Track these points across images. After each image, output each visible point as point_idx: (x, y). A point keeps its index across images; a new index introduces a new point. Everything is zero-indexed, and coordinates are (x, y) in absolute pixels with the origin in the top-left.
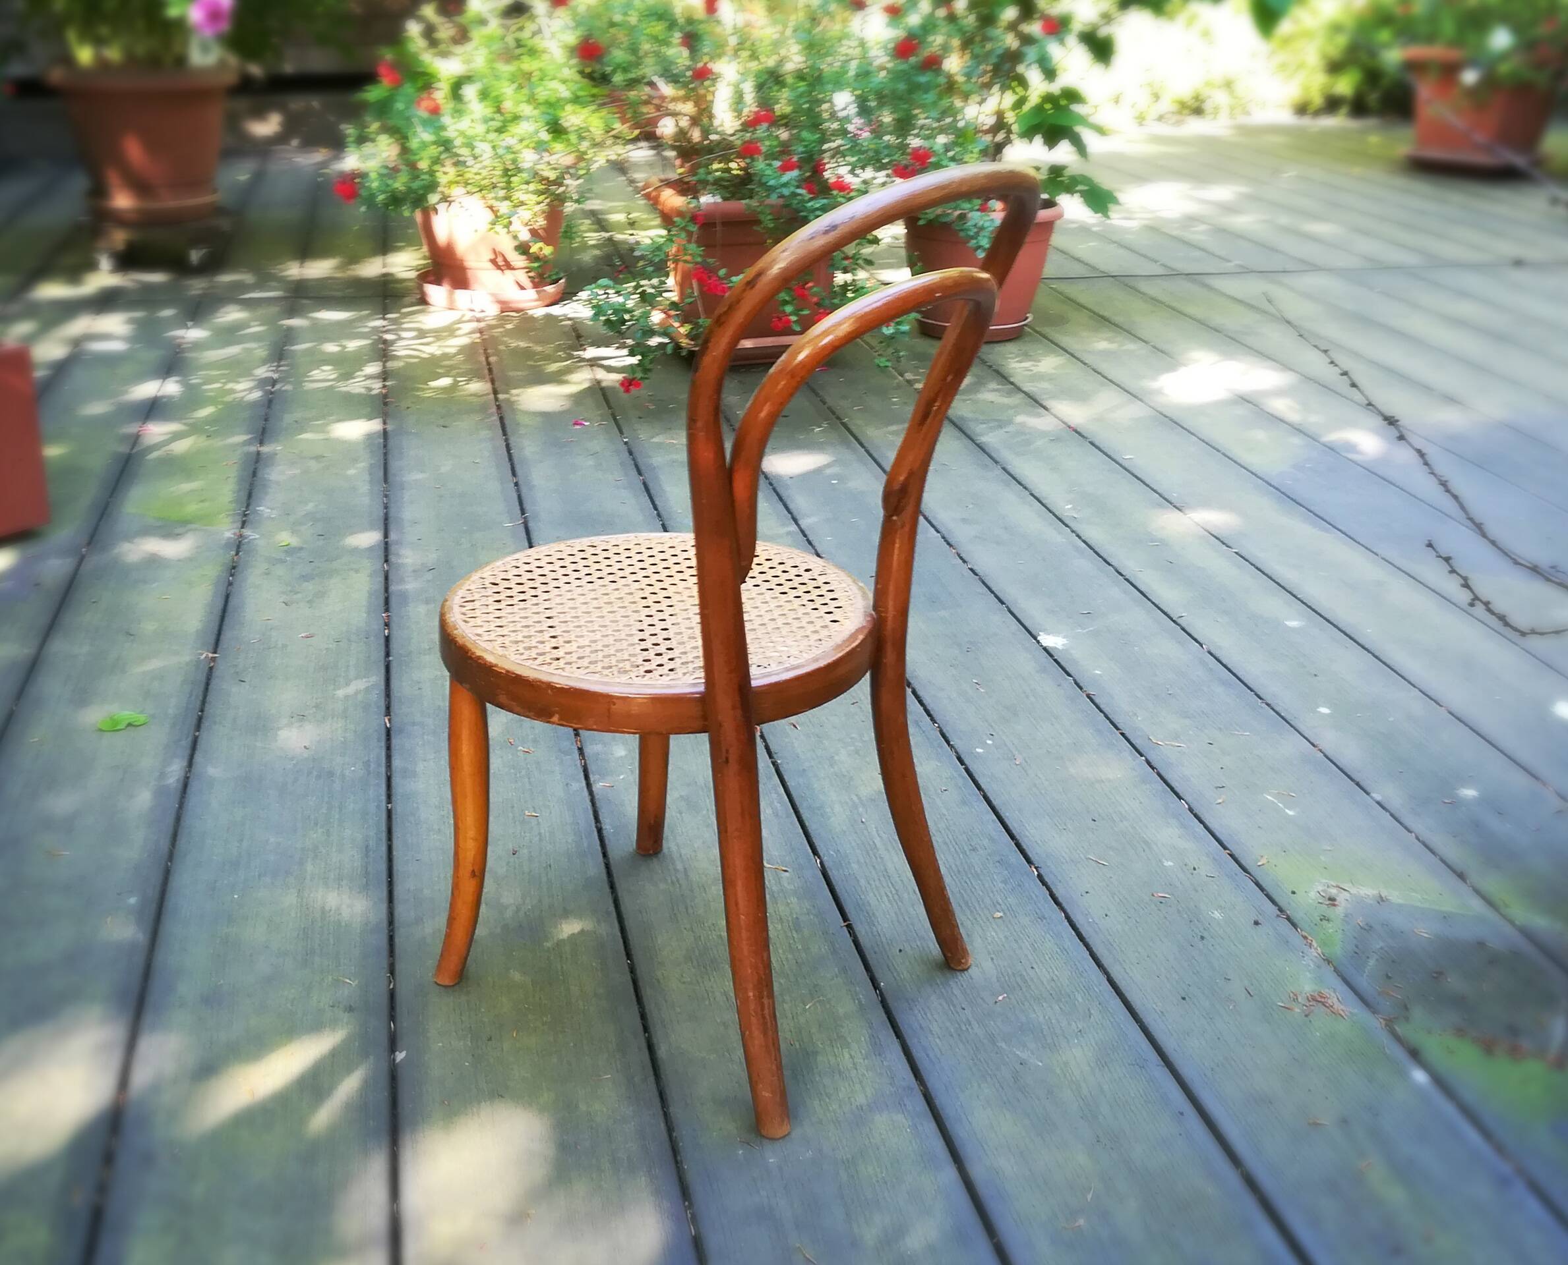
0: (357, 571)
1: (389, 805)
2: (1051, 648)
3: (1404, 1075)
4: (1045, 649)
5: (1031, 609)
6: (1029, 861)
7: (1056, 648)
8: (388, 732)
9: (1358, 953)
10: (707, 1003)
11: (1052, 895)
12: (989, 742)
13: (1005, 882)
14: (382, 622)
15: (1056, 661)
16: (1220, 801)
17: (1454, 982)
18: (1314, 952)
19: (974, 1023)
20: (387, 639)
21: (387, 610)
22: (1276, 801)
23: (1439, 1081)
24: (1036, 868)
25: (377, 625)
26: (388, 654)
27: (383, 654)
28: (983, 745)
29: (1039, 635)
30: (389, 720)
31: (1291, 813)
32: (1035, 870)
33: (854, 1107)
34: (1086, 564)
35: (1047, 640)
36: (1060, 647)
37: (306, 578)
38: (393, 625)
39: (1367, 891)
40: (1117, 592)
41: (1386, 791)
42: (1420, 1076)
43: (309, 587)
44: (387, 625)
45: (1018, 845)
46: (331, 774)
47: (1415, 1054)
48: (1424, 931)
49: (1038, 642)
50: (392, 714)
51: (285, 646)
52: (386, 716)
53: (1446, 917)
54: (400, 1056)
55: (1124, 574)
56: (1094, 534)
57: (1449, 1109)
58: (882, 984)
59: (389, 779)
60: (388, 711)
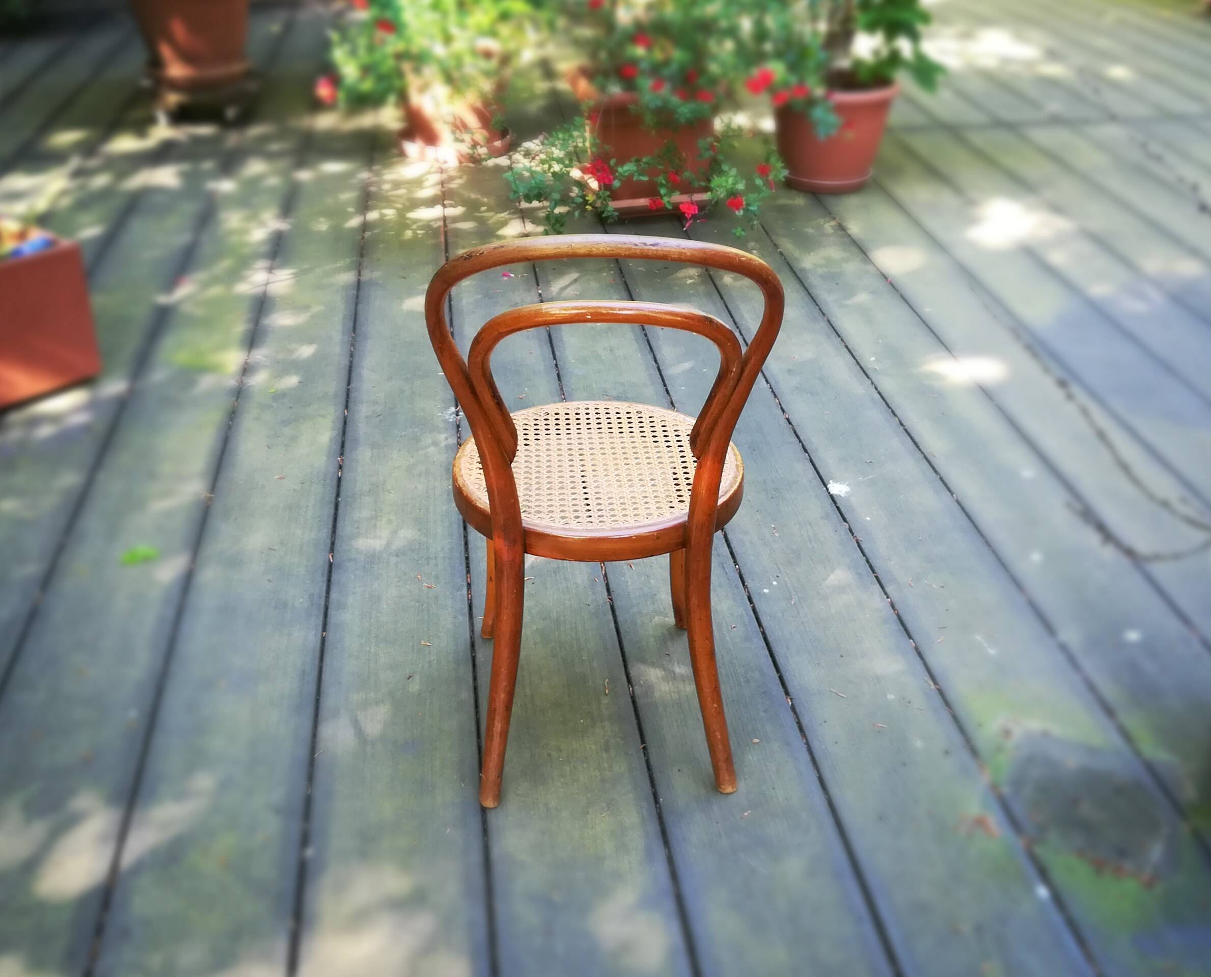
0: (323, 416)
1: (324, 633)
2: (836, 495)
3: (1030, 890)
4: (832, 497)
5: (827, 458)
6: (787, 693)
7: (840, 496)
8: (331, 565)
9: (1018, 782)
10: (532, 813)
11: (799, 723)
12: (775, 583)
13: (765, 711)
14: (337, 466)
15: (838, 508)
16: (939, 641)
17: (1086, 810)
18: (985, 779)
19: (723, 835)
20: (339, 480)
21: (342, 454)
22: (982, 641)
23: (1058, 899)
24: (791, 699)
25: (333, 468)
26: (338, 495)
27: (334, 495)
28: (770, 586)
29: (829, 483)
30: (332, 556)
31: (992, 652)
32: (789, 701)
34: (876, 414)
35: (836, 488)
36: (843, 495)
37: (285, 423)
38: (345, 469)
39: (1035, 724)
40: (897, 443)
41: (1070, 635)
42: (1043, 892)
43: (288, 431)
44: (341, 467)
45: (781, 679)
46: (285, 605)
47: (1044, 874)
48: (1072, 762)
49: (827, 489)
50: (335, 551)
51: (263, 486)
52: (330, 553)
53: (1091, 751)
54: (307, 854)
55: (905, 424)
56: (888, 385)
57: (1058, 920)
58: (661, 800)
59: (326, 608)
60: (332, 550)
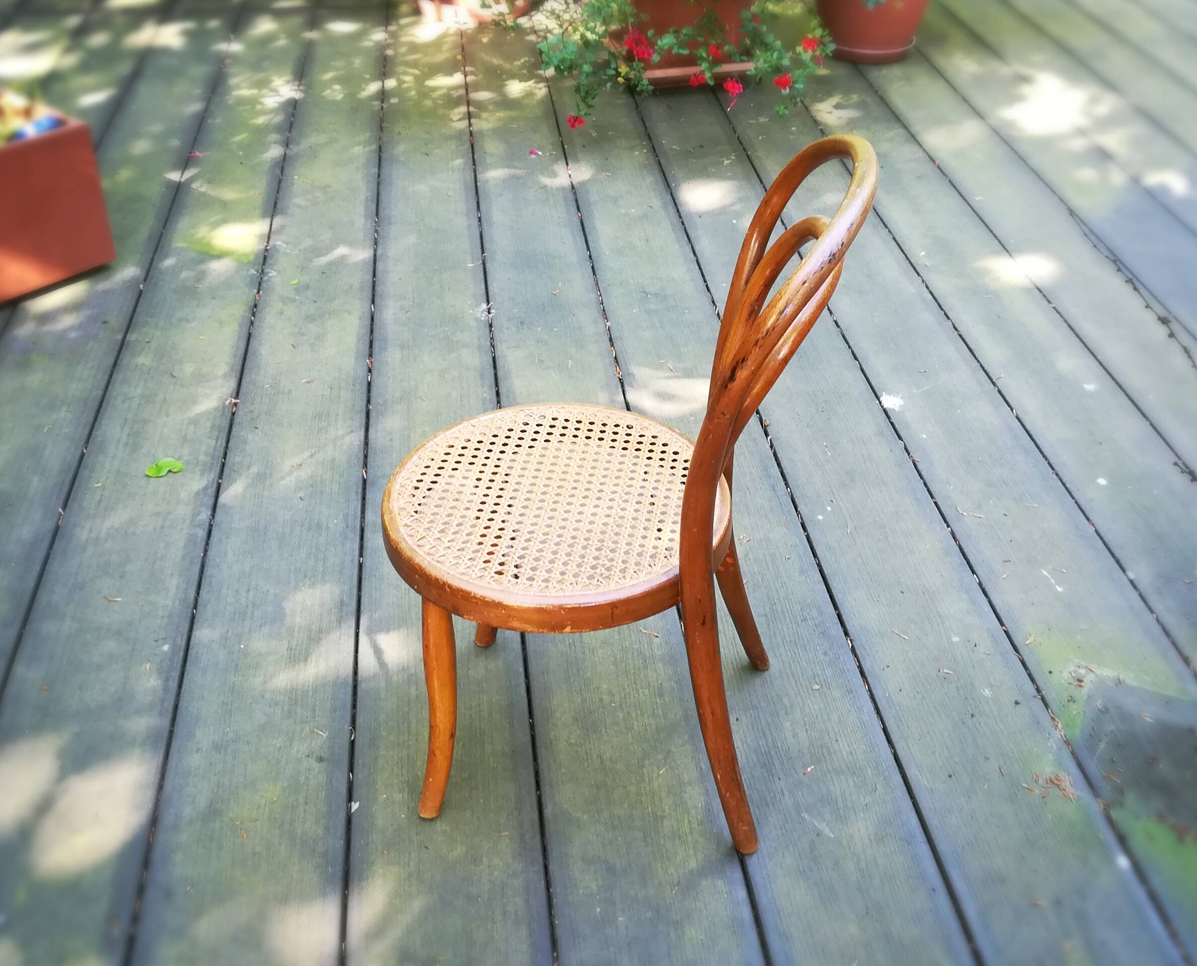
0: (350, 313)
1: (361, 559)
2: (890, 409)
3: (1110, 860)
4: (885, 411)
5: (878, 367)
6: (846, 634)
7: (894, 410)
8: (365, 481)
9: (1092, 738)
10: (586, 764)
11: (860, 667)
12: (829, 509)
13: (825, 653)
14: (366, 369)
15: (892, 424)
16: (1005, 576)
17: (1164, 768)
18: (1058, 734)
19: (786, 793)
20: (369, 384)
21: (371, 355)
22: (1050, 577)
23: (1138, 868)
24: (851, 640)
25: (362, 372)
26: (368, 402)
27: (365, 403)
28: (824, 512)
29: (882, 396)
30: (366, 472)
31: (1060, 589)
32: (849, 642)
33: (687, 871)
34: (928, 317)
35: (890, 402)
36: (897, 408)
37: (310, 318)
38: (374, 372)
39: (1108, 673)
40: (952, 350)
41: (1140, 571)
42: (1123, 862)
43: (313, 328)
44: (370, 371)
45: (839, 616)
46: (319, 526)
47: (1122, 840)
48: (1149, 716)
49: (880, 403)
50: (368, 466)
51: (290, 391)
52: (363, 468)
53: (1168, 702)
54: (355, 806)
55: (959, 329)
56: (939, 284)
57: (1140, 893)
59: (362, 530)
60: (365, 465)
